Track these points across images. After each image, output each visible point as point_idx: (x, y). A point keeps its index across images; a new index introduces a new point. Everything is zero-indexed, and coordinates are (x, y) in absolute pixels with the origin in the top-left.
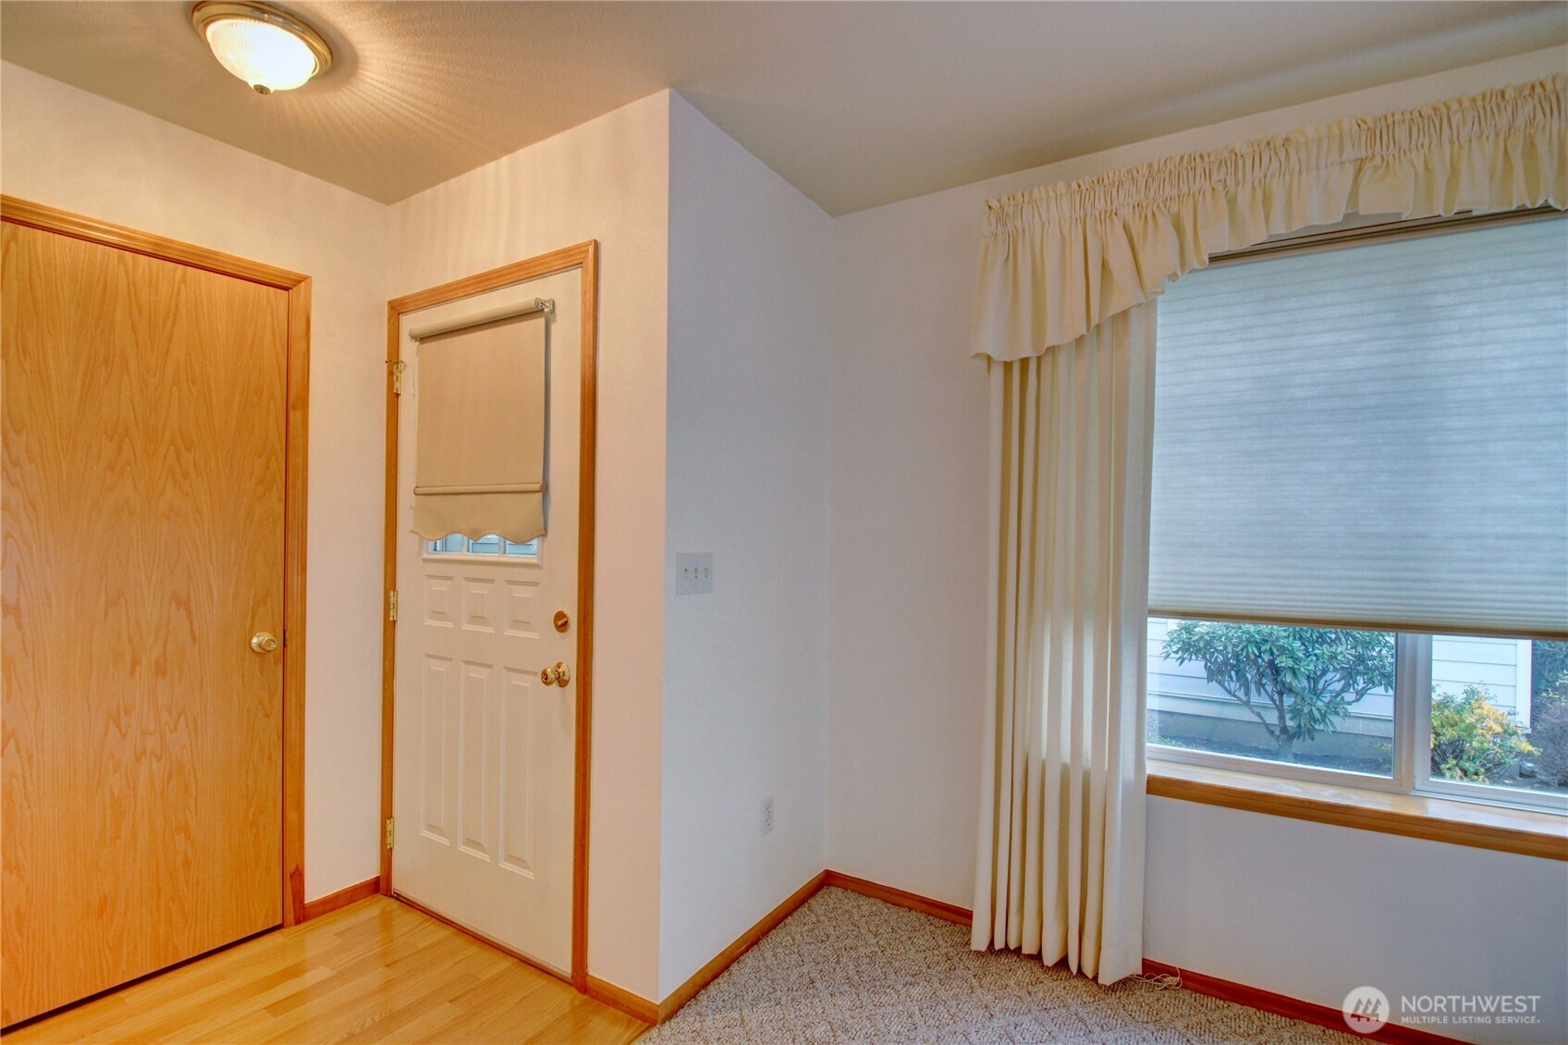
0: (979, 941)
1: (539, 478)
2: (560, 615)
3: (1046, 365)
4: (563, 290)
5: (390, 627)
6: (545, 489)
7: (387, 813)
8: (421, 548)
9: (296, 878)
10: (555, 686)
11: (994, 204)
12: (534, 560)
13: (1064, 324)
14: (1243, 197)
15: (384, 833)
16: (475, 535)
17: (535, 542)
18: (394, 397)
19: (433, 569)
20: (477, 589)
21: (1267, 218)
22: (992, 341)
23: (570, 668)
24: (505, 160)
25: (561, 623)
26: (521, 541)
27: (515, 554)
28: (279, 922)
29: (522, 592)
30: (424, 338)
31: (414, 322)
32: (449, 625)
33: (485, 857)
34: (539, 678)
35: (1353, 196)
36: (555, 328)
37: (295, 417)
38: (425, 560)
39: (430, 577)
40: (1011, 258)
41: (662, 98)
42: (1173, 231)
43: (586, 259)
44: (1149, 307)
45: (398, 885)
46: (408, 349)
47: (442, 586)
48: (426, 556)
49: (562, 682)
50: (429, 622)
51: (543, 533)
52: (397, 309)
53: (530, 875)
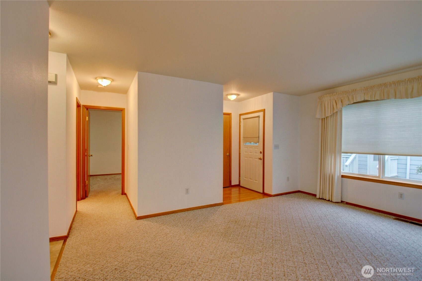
0: (318, 197)
1: (258, 135)
2: (261, 152)
3: (327, 118)
4: (261, 114)
5: (240, 154)
6: (259, 137)
7: (240, 176)
8: (244, 144)
9: (230, 182)
10: (260, 160)
11: (319, 97)
12: (258, 145)
13: (328, 114)
14: (350, 98)
15: (239, 179)
16: (251, 142)
17: (258, 143)
18: (240, 126)
19: (245, 147)
20: (250, 149)
21: (353, 100)
22: (318, 116)
23: (262, 158)
24: (254, 98)
25: (261, 153)
26: (256, 143)
27: (255, 145)
28: (229, 186)
29: (256, 149)
30: (244, 119)
31: (242, 117)
32: (247, 153)
33: (252, 180)
34: (258, 159)
35: (364, 98)
36: (260, 118)
37: (230, 129)
38: (244, 146)
39: (245, 148)
40: (321, 104)
41: (272, 93)
42: (341, 103)
43: (264, 111)
44: (341, 111)
45: (241, 185)
46: (242, 120)
47: (246, 149)
48: (244, 145)
49: (261, 159)
50: (244, 153)
51: (259, 142)
52: (240, 115)
53: (258, 182)
